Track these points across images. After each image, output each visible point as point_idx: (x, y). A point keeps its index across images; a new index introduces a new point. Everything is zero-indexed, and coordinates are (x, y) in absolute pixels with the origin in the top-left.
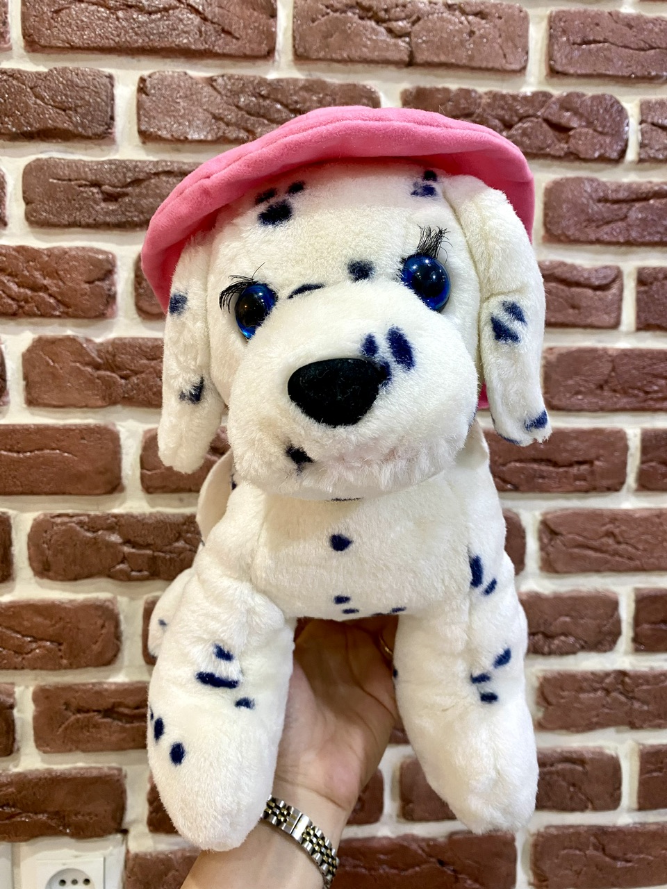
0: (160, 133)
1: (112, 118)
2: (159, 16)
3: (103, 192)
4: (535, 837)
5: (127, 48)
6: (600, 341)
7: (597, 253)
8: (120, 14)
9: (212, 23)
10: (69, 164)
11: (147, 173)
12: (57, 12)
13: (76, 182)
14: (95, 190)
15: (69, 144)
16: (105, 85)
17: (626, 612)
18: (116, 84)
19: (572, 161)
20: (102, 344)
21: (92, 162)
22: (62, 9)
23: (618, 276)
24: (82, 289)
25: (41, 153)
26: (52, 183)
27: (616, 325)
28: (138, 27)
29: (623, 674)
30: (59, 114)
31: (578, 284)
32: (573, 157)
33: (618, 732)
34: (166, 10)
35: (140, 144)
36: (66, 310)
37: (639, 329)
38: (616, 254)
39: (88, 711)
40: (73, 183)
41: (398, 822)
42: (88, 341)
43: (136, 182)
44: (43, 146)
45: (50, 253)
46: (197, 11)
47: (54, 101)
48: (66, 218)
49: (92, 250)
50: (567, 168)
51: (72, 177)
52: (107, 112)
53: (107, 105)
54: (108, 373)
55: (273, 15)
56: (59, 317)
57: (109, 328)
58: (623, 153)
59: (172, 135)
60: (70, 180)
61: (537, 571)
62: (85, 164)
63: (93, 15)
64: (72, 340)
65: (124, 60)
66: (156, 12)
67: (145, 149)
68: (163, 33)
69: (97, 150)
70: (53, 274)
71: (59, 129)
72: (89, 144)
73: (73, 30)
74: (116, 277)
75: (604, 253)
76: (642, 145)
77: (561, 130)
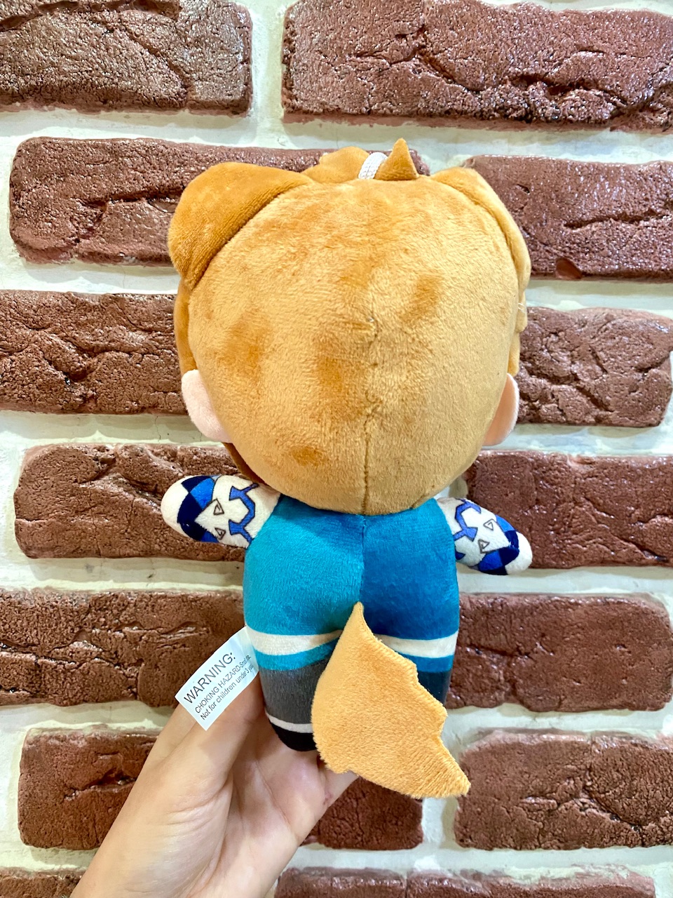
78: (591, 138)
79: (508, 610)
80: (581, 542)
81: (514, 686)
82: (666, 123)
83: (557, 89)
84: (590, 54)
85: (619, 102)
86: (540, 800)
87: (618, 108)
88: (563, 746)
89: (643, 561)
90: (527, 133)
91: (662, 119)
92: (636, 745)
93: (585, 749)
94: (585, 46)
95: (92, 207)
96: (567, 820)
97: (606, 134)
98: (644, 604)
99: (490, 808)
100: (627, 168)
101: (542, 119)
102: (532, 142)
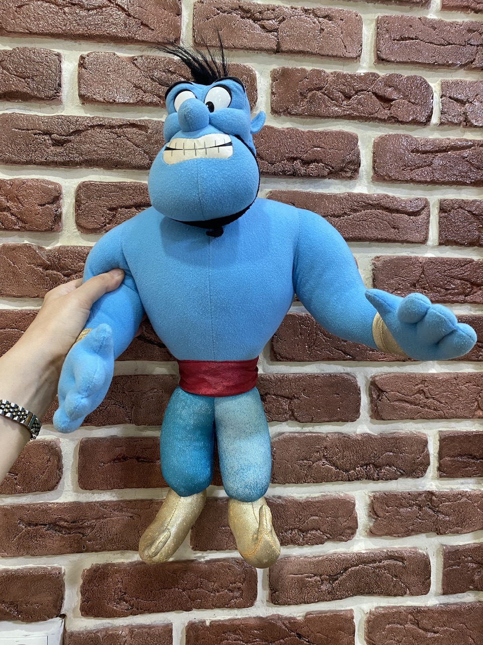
0: (94, 97)
1: (60, 85)
2: (95, 11)
3: (52, 139)
4: (368, 615)
5: (72, 34)
6: (413, 253)
7: (412, 189)
8: (66, 9)
9: (134, 18)
10: (28, 118)
11: (85, 126)
12: (19, 7)
13: (32, 131)
14: (46, 137)
15: (27, 103)
16: (54, 61)
17: (433, 448)
18: (63, 60)
19: (393, 123)
20: (50, 251)
21: (44, 117)
22: (24, 5)
23: (426, 205)
24: (36, 210)
25: (7, 109)
26: (15, 131)
27: (424, 241)
28: (80, 20)
29: (431, 493)
30: (20, 81)
31: (397, 211)
32: (394, 120)
33: (427, 537)
34: (100, 7)
35: (80, 105)
36: (24, 225)
37: (440, 244)
38: (425, 190)
39: (36, 525)
40: (29, 132)
41: (268, 606)
42: (41, 248)
43: (77, 132)
44: (8, 104)
45: (12, 183)
46: (123, 9)
47: (17, 72)
48: (24, 158)
49: (43, 181)
50: (390, 128)
51: (30, 128)
52: (56, 80)
53: (56, 75)
54: (55, 272)
55: (179, 14)
56: (19, 230)
57: (56, 239)
58: (429, 118)
59: (104, 99)
60: (28, 130)
61: (369, 419)
62: (39, 118)
63: (47, 9)
64: (29, 247)
65: (70, 43)
66: (93, 9)
67: (84, 109)
68: (98, 24)
69: (48, 109)
70: (15, 198)
71: (20, 92)
72: (42, 103)
73: (31, 20)
74: (61, 201)
75: (416, 189)
76: (442, 113)
77: (386, 100)
78: (321, 182)
79: (289, 379)
80: (319, 351)
81: (293, 412)
82: (351, 176)
83: (306, 163)
84: (319, 149)
85: (331, 168)
86: (305, 461)
87: (331, 171)
88: (314, 438)
89: (345, 358)
90: (294, 180)
91: (349, 175)
92: (345, 437)
93: (324, 439)
94: (317, 145)
95: (111, 211)
96: (317, 470)
97: (327, 180)
98: (346, 377)
99: (284, 465)
100: (335, 196)
101: (300, 175)
102: (297, 184)
